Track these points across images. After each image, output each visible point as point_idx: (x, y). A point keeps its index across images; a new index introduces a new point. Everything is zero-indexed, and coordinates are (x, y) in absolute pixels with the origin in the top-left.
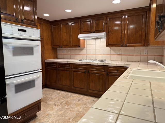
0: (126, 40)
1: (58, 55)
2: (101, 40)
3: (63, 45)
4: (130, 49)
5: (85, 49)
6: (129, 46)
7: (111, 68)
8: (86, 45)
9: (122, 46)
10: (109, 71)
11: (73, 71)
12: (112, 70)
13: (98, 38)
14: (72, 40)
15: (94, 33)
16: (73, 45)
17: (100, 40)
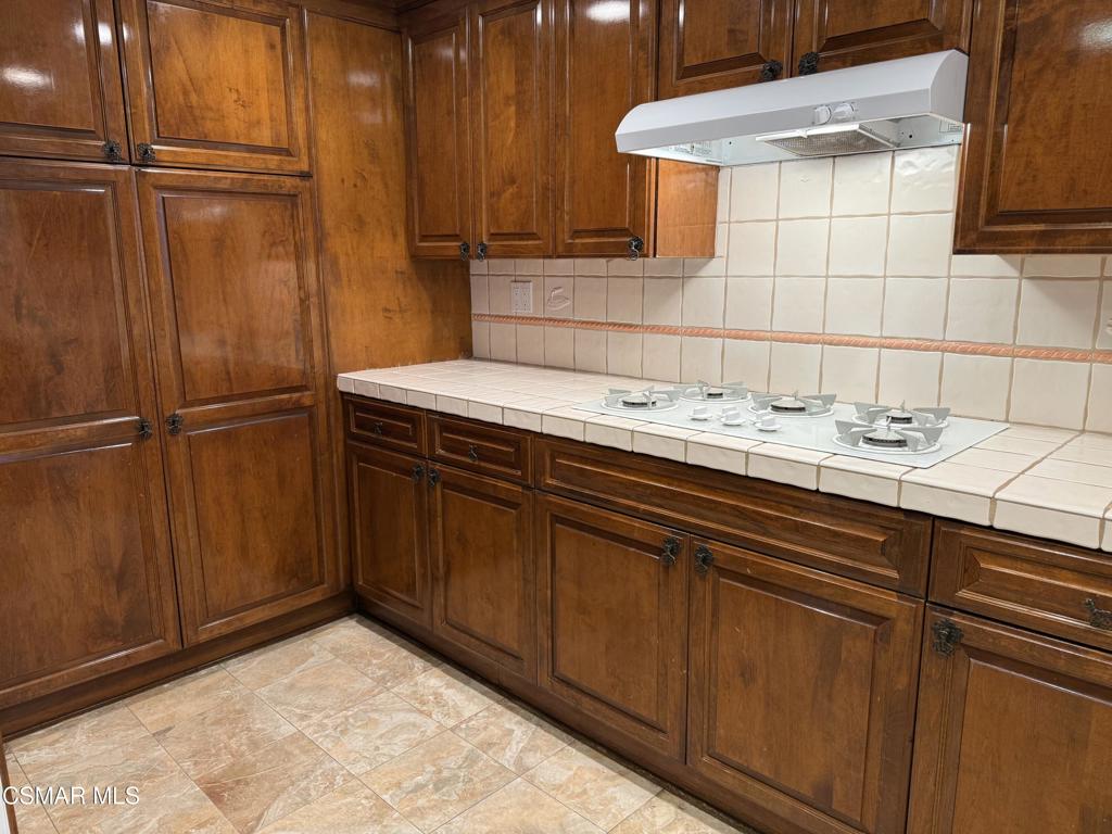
1: (474, 324)
2: (901, 159)
3: (493, 236)
5: (715, 266)
7: (998, 554)
8: (721, 231)
10: (964, 594)
11: (556, 519)
12: (1024, 592)
13: (857, 146)
14: (573, 182)
15: (812, 70)
16: (576, 233)
17: (887, 160)
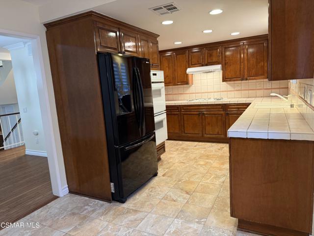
0: (246, 73)
4: (252, 83)
6: (250, 79)
9: (242, 80)
10: (229, 110)
11: (183, 115)
14: (177, 76)
15: (207, 66)
16: (178, 82)
